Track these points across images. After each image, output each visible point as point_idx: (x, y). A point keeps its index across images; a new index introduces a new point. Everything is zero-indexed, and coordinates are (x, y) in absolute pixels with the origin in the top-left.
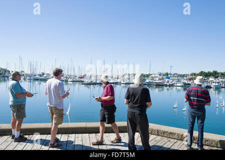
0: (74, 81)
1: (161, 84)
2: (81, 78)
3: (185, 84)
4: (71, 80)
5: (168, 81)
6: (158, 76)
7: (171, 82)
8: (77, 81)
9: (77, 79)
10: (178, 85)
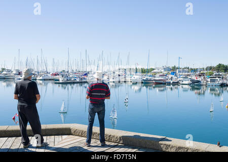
0: (44, 80)
1: (162, 82)
2: (55, 75)
3: (193, 82)
4: (41, 78)
5: (172, 78)
6: (163, 71)
7: (175, 79)
8: (50, 80)
9: (50, 76)
10: (184, 82)
